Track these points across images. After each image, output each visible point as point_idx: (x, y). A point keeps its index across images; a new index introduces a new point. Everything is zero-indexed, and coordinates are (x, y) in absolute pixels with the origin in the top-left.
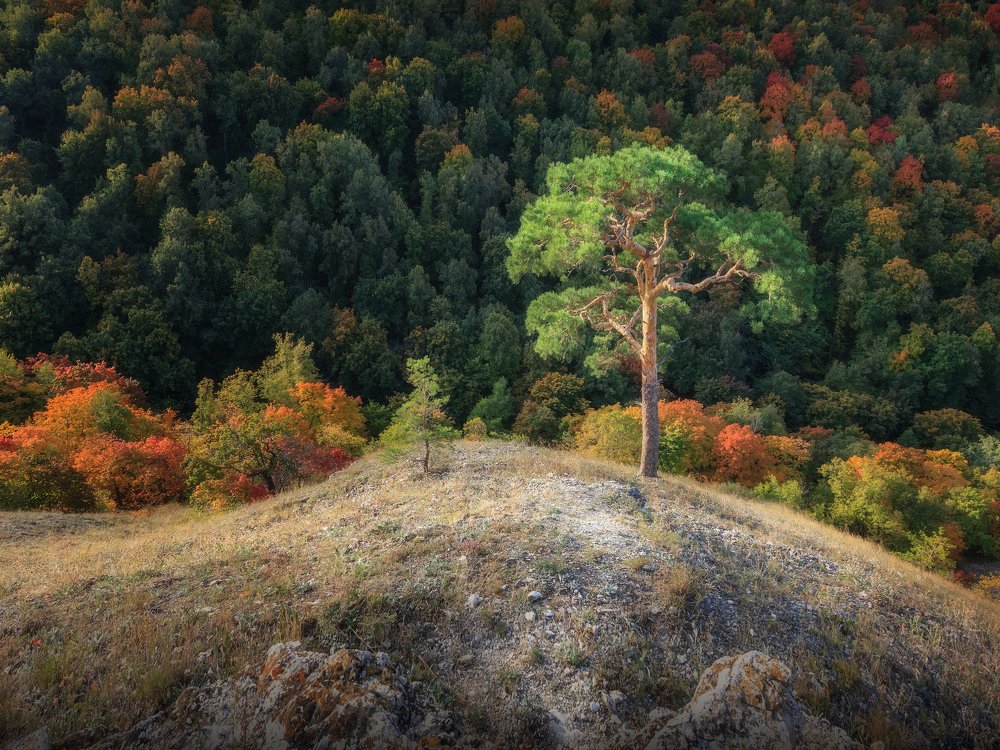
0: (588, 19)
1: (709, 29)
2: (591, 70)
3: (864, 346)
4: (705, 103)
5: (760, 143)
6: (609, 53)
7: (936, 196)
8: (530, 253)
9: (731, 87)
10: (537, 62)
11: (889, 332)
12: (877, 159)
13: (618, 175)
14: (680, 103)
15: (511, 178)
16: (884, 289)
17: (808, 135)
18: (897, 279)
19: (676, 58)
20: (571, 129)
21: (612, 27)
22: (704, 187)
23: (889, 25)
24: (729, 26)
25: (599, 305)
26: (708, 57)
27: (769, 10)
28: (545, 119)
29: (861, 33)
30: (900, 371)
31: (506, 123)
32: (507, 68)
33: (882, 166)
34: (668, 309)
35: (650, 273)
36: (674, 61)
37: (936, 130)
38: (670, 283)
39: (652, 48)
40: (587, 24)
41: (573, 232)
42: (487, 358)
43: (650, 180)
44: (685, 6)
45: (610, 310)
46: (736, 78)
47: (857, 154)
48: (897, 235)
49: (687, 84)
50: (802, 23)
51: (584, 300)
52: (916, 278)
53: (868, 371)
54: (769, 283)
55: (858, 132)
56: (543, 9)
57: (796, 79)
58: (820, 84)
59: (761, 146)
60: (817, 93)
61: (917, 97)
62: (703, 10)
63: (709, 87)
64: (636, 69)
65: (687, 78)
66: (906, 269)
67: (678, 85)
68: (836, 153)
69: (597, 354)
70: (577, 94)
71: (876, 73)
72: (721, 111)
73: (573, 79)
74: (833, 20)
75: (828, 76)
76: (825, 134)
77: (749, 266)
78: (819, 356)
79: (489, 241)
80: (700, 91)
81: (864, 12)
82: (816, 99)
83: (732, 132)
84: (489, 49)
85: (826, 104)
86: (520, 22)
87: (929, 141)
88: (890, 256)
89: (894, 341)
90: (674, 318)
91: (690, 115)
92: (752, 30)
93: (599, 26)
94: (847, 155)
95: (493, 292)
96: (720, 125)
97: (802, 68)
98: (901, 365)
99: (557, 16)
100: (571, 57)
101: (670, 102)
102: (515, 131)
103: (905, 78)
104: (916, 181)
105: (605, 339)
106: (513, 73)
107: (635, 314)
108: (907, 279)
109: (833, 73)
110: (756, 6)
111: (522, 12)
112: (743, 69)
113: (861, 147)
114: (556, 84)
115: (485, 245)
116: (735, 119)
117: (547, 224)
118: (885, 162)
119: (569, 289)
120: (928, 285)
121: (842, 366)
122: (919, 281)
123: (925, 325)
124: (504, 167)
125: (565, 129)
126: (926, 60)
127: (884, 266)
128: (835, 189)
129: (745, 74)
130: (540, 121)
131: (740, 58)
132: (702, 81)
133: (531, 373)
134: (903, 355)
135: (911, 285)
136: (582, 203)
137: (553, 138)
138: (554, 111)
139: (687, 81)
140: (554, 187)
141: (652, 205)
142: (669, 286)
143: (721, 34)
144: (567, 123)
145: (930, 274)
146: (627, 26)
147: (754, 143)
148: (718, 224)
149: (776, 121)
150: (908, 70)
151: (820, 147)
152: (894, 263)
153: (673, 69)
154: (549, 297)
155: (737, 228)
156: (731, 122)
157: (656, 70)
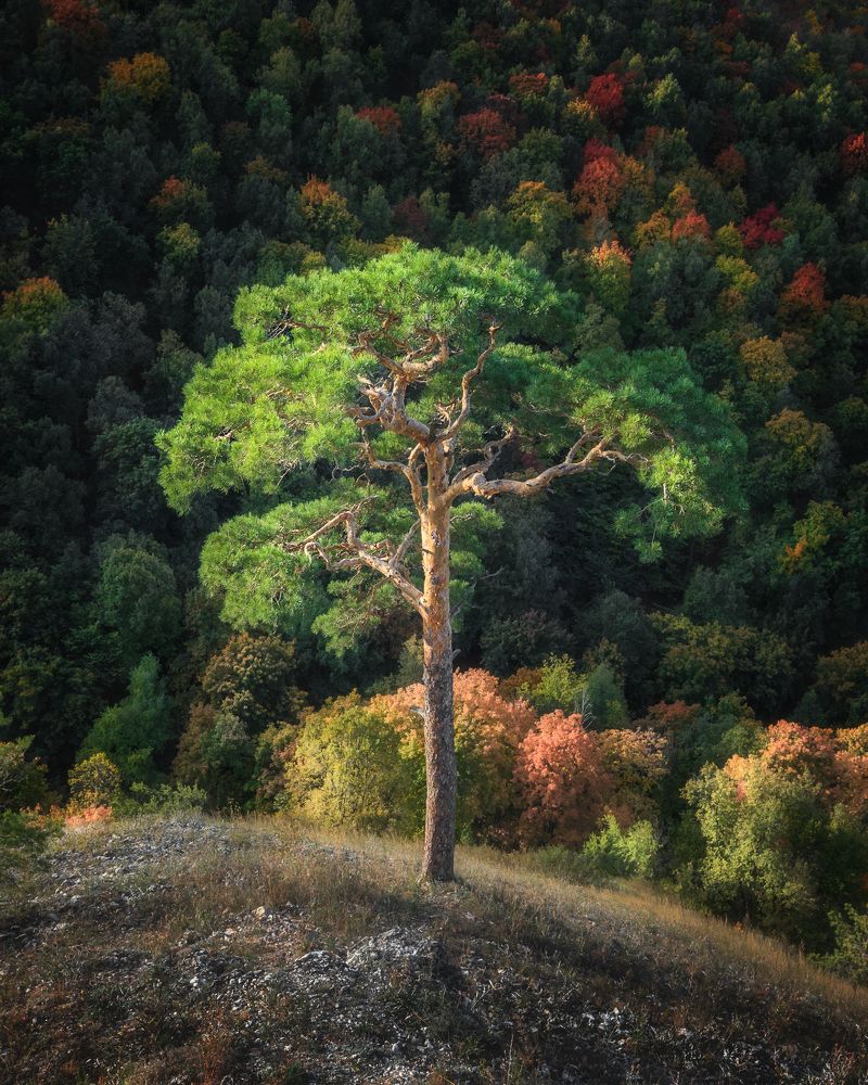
0: (283, 57)
1: (488, 71)
2: (290, 144)
3: (741, 542)
4: (485, 194)
5: (575, 253)
6: (323, 115)
7: (847, 319)
8: (209, 452)
9: (526, 166)
10: (195, 133)
11: (776, 518)
12: (756, 269)
13: (377, 301)
14: (444, 195)
15: (153, 328)
16: (769, 458)
17: (650, 238)
18: (787, 440)
19: (435, 120)
20: (258, 245)
21: (327, 69)
22: (541, 313)
23: (770, 61)
24: (520, 66)
25: (339, 529)
26: (487, 117)
27: (585, 38)
28: (212, 230)
29: (729, 74)
30: (796, 572)
31: (138, 241)
32: (138, 144)
33: (763, 279)
34: (466, 525)
35: (436, 468)
36: (433, 125)
37: (841, 221)
38: (477, 482)
39: (395, 105)
40: (281, 66)
41: (291, 408)
42: (111, 623)
43: (441, 307)
44: (448, 32)
45: (358, 535)
46: (533, 152)
47: (726, 264)
48: (784, 375)
49: (454, 162)
50: (635, 60)
51: (310, 524)
52: (814, 437)
53: (748, 578)
54: (670, 470)
55: (727, 231)
56: (202, 40)
57: (630, 150)
58: (666, 157)
59: (577, 258)
60: (662, 171)
61: (813, 172)
62: (478, 40)
63: (491, 166)
64: (370, 142)
65: (455, 152)
66: (800, 426)
67: (439, 166)
68: (692, 262)
69: (336, 610)
70: (266, 184)
71: (752, 136)
72: (513, 206)
73: (260, 160)
74: (685, 53)
75: (680, 144)
76: (676, 235)
77: (630, 443)
78: (673, 562)
79: (107, 435)
80: (476, 173)
81: (732, 40)
82: (663, 181)
83: (531, 239)
84: (96, 112)
85: (679, 189)
86: (162, 62)
87: (832, 239)
88: (775, 409)
89: (786, 530)
90: (475, 537)
91: (460, 215)
92: (557, 72)
93: (303, 68)
94: (711, 264)
95: (121, 515)
96: (510, 229)
97: (638, 132)
98: (796, 563)
99: (227, 53)
100: (254, 121)
101: (427, 194)
102: (157, 251)
103: (793, 143)
104: (816, 299)
105: (349, 585)
106: (150, 154)
107: (405, 537)
108: (803, 439)
109: (688, 139)
110: (563, 32)
111: (165, 45)
112: (547, 135)
113: (731, 252)
114: (228, 171)
115: (98, 442)
116: (537, 217)
117: (239, 398)
118: (768, 273)
119: (282, 507)
120: (833, 445)
121: (709, 573)
122: (819, 441)
123: (829, 504)
124: (136, 311)
125: (248, 245)
126: (825, 114)
127: (767, 424)
128: (692, 315)
129: (549, 144)
130: (202, 234)
131: (538, 118)
132: (479, 156)
133: (201, 639)
134: (798, 548)
135: (808, 448)
136: (308, 355)
137: (228, 261)
138: (227, 218)
139: (454, 158)
140: (252, 330)
141: (442, 349)
142: (475, 488)
143: (508, 78)
144: (251, 236)
145: (836, 430)
146: (352, 68)
147: (565, 254)
148: (568, 376)
149: (600, 217)
150: (798, 129)
151: (667, 255)
152: (782, 418)
153: (431, 137)
154: (242, 523)
155: (604, 380)
156: (528, 223)
157: (403, 140)
